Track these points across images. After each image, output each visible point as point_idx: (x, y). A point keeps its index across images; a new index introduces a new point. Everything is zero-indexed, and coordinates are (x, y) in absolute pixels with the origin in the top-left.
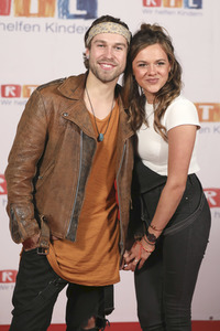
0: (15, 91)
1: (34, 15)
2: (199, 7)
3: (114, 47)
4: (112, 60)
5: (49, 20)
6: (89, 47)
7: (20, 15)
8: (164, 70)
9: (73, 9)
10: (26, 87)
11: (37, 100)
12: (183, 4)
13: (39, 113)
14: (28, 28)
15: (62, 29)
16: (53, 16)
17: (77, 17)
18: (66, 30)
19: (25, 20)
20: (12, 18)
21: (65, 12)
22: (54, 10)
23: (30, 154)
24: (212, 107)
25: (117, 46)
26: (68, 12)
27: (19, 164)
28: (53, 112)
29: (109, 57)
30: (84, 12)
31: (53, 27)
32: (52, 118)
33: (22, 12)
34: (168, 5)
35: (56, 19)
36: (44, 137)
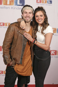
0: (3, 24)
1: (8, 5)
2: (51, 3)
3: (29, 13)
4: (29, 16)
5: (12, 6)
6: (22, 13)
7: (5, 5)
8: (43, 17)
9: (18, 3)
10: (6, 23)
11: (10, 28)
12: (47, 2)
13: (11, 31)
14: (7, 8)
15: (16, 8)
16: (13, 5)
17: (19, 5)
18: (17, 9)
19: (6, 6)
20: (2, 6)
21: (16, 4)
22: (13, 4)
23: (9, 42)
24: (54, 29)
25: (30, 13)
26: (17, 4)
27: (6, 44)
28: (15, 31)
29: (28, 16)
30: (21, 4)
31: (13, 8)
32: (15, 32)
33: (5, 4)
34: (43, 3)
35: (14, 6)
36: (13, 37)
